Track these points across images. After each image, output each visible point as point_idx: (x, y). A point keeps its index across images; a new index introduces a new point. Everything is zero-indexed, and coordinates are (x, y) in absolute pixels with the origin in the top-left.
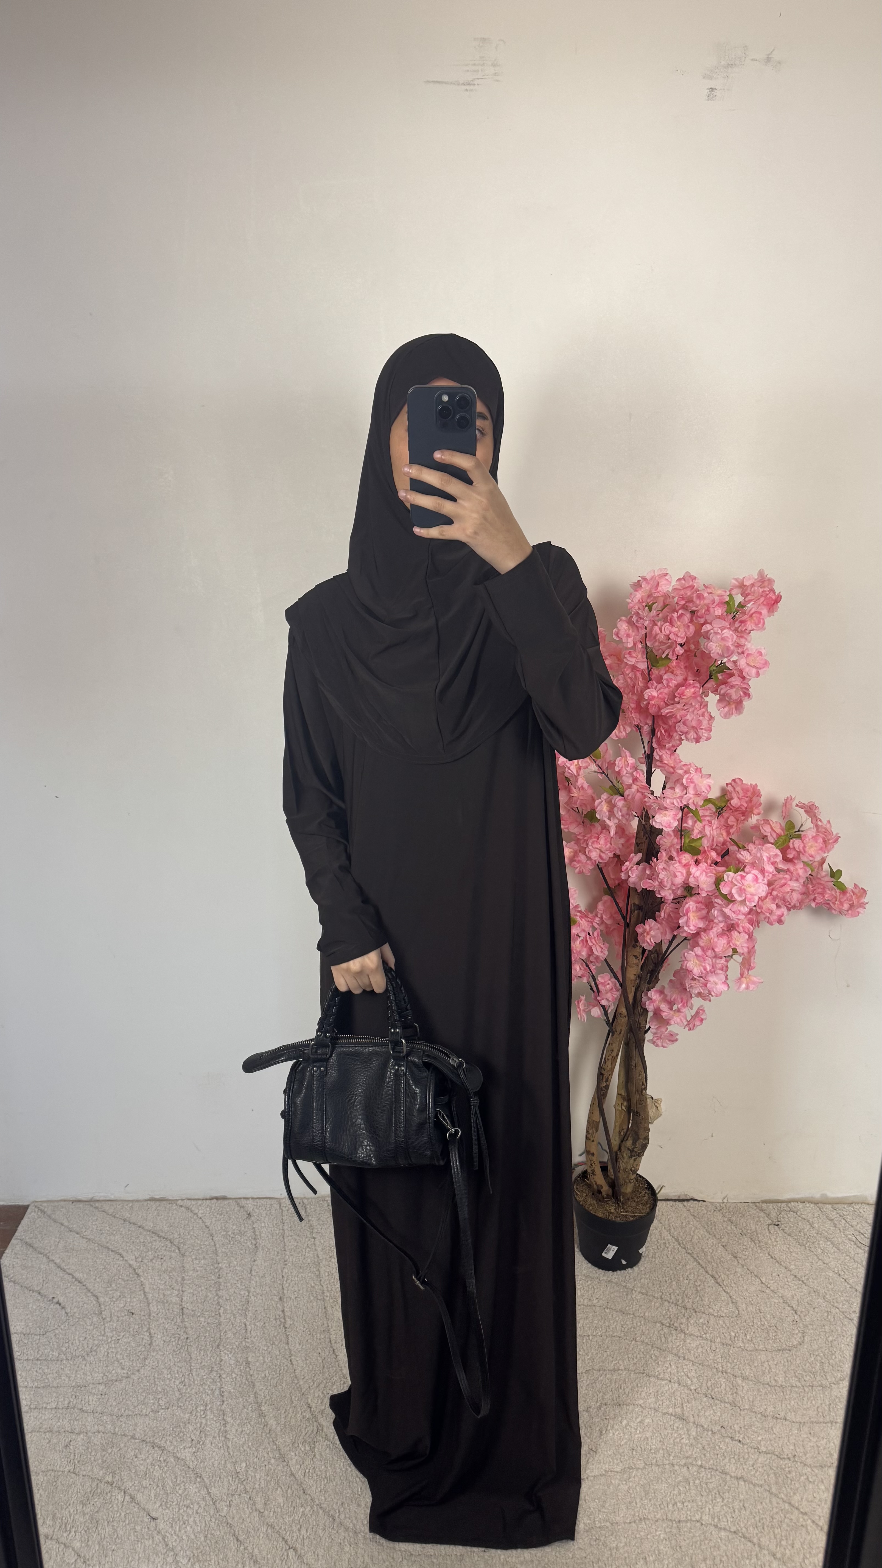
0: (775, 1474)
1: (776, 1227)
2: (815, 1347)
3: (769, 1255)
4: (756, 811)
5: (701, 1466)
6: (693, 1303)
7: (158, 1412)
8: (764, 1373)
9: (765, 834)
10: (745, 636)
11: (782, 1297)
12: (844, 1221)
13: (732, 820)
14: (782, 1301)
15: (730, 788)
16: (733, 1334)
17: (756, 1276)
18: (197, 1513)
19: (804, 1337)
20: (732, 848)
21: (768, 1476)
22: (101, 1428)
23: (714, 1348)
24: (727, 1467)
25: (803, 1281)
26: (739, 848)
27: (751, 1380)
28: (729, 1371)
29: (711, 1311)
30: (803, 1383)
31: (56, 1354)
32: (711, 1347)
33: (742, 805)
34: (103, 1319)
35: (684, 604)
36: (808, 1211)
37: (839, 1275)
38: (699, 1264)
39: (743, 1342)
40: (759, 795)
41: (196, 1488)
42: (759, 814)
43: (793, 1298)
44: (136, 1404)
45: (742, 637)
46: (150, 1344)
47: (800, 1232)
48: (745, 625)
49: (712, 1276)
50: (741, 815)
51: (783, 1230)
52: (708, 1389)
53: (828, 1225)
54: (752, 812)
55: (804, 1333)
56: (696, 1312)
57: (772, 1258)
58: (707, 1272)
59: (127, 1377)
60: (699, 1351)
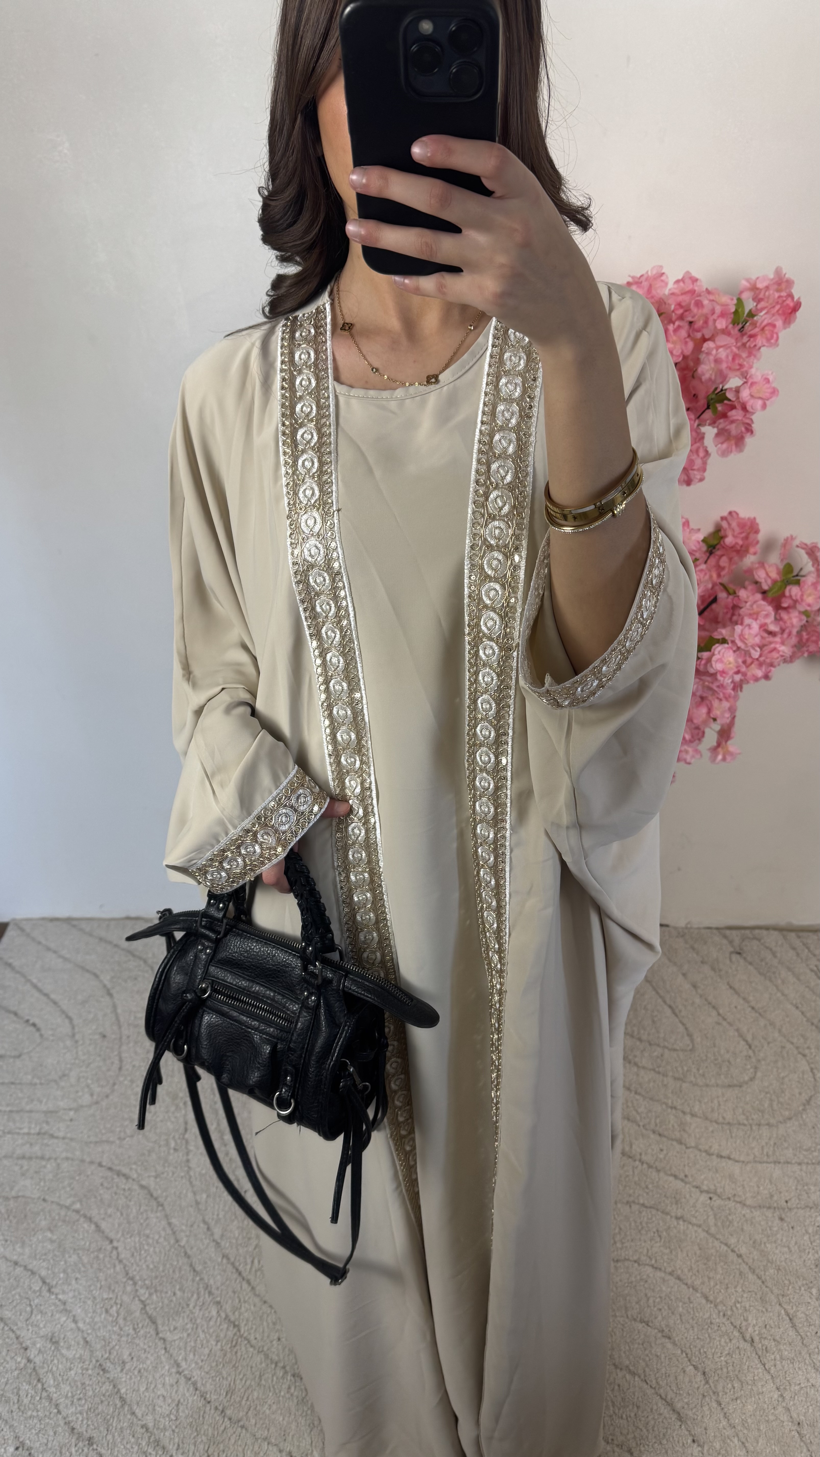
0: (715, 1215)
1: (738, 956)
2: (766, 1084)
3: (728, 984)
4: (752, 550)
5: (643, 1205)
6: (649, 1034)
7: (124, 1139)
8: (713, 1110)
9: (759, 580)
10: (754, 352)
11: (738, 1030)
12: (806, 950)
13: (724, 562)
14: (736, 1034)
15: (724, 524)
16: (685, 1069)
17: (714, 1007)
18: (157, 1242)
19: (756, 1073)
20: (722, 595)
21: (708, 1217)
22: (69, 1155)
23: (665, 1083)
24: (669, 1208)
25: (760, 1014)
26: (729, 594)
27: (700, 1118)
28: (679, 1107)
29: (666, 1044)
30: (751, 1121)
31: (29, 1077)
32: (663, 1081)
33: (737, 543)
34: (77, 1042)
35: (682, 314)
36: (772, 938)
37: (797, 1008)
38: (657, 993)
39: (695, 1076)
40: (757, 532)
41: (157, 1218)
42: (755, 554)
43: (748, 1031)
44: (104, 1131)
45: (750, 354)
46: (120, 1069)
47: (762, 960)
48: (755, 341)
49: (670, 1007)
50: (734, 554)
51: (745, 959)
52: (656, 1125)
53: (791, 953)
54: (747, 551)
55: (756, 1068)
56: (650, 1044)
57: (731, 987)
58: (665, 1002)
59: (97, 1103)
60: (652, 1084)
